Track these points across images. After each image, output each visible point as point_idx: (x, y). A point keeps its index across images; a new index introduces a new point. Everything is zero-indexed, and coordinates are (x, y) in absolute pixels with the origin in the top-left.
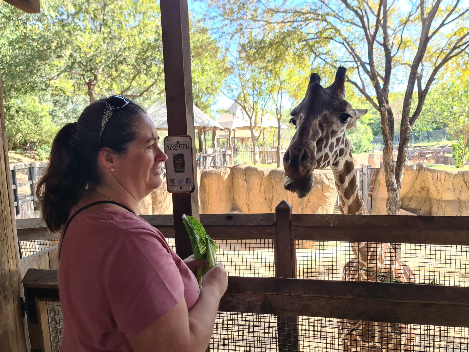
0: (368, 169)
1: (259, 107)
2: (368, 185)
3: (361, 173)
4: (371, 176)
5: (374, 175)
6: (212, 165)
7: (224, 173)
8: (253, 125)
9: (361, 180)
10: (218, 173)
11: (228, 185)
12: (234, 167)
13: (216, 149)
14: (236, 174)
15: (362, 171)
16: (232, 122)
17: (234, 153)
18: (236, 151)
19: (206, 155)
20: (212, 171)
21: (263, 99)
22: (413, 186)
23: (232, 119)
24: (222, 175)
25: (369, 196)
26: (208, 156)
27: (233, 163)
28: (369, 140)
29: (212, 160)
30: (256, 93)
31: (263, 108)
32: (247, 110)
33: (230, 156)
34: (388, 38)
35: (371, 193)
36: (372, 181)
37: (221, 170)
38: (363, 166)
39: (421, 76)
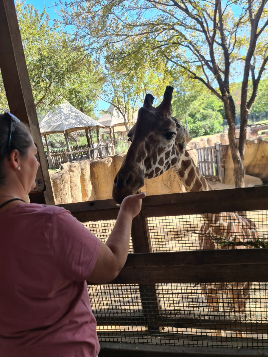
0: (220, 146)
1: (130, 106)
2: (221, 159)
3: (215, 150)
4: (222, 152)
5: (224, 151)
6: (99, 156)
7: (108, 162)
8: (127, 121)
9: (215, 155)
10: (103, 162)
11: (111, 171)
12: (115, 156)
13: (100, 143)
14: (117, 161)
15: (215, 148)
16: (111, 120)
17: (114, 145)
18: (116, 143)
19: (93, 149)
20: (98, 161)
21: (133, 100)
22: (255, 157)
23: (110, 118)
24: (106, 163)
25: (222, 168)
26: (95, 150)
27: (115, 153)
28: (220, 123)
29: (99, 152)
30: (127, 95)
31: (133, 106)
32: (121, 109)
33: (112, 147)
34: (225, 38)
35: (223, 165)
36: (224, 155)
37: (106, 160)
38: (215, 144)
39: (254, 67)
